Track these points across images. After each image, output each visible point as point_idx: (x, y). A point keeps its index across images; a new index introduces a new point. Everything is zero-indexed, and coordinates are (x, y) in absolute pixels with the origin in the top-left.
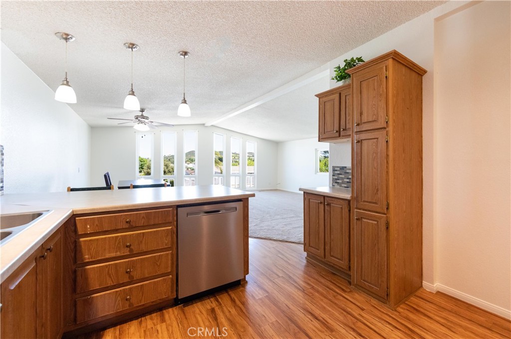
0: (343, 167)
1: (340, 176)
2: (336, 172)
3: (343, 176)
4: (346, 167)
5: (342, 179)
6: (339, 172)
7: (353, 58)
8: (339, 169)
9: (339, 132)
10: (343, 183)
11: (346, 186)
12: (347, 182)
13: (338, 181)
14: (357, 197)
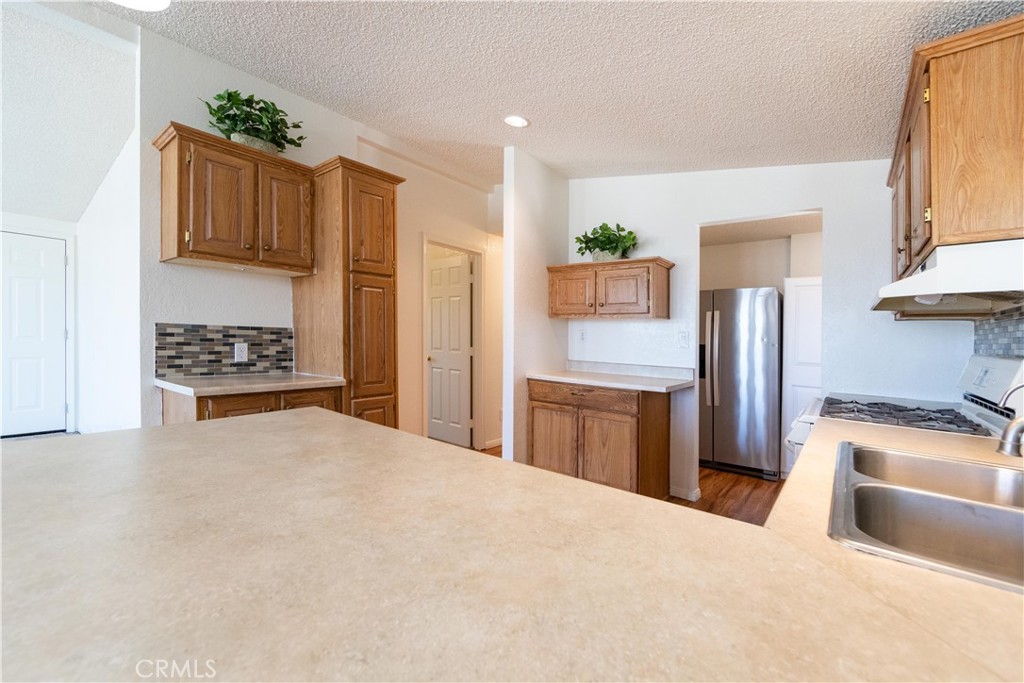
0: (193, 326)
1: (186, 348)
2: (169, 339)
3: (196, 349)
4: (205, 327)
5: (194, 355)
6: (181, 339)
7: (252, 96)
8: (181, 331)
9: (253, 248)
10: (195, 365)
11: (205, 370)
12: (210, 361)
13: (177, 362)
14: (356, 378)
